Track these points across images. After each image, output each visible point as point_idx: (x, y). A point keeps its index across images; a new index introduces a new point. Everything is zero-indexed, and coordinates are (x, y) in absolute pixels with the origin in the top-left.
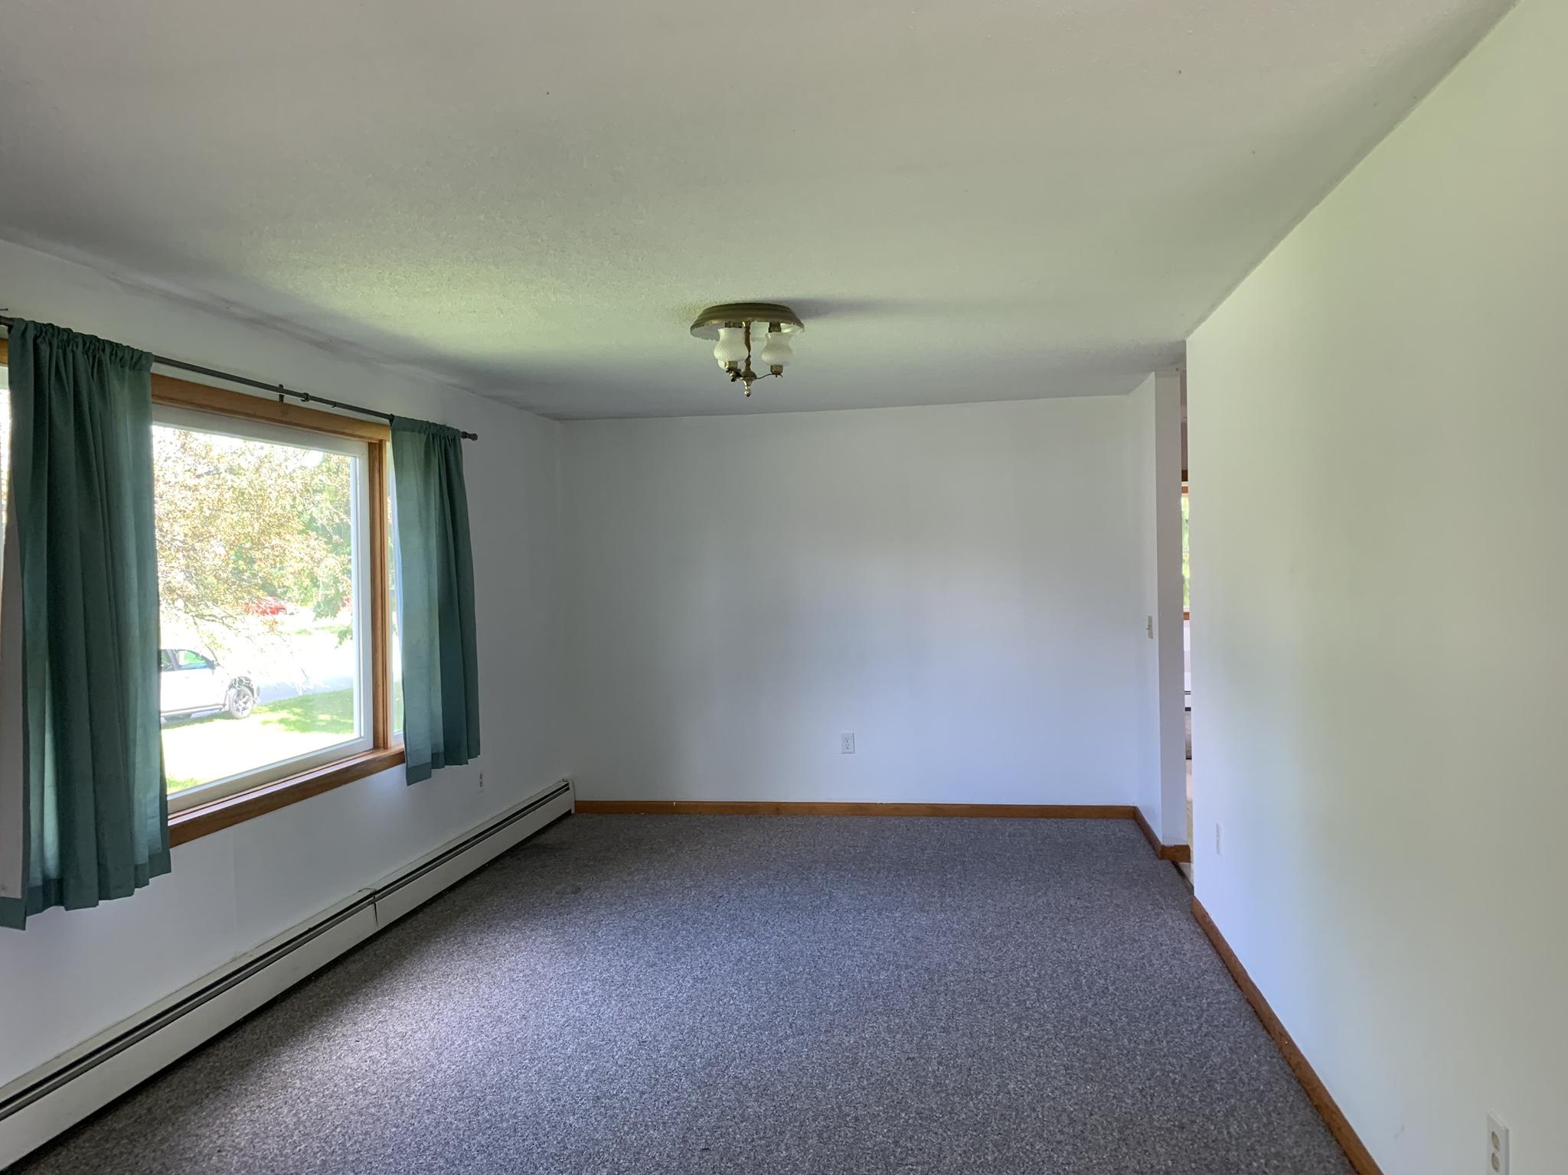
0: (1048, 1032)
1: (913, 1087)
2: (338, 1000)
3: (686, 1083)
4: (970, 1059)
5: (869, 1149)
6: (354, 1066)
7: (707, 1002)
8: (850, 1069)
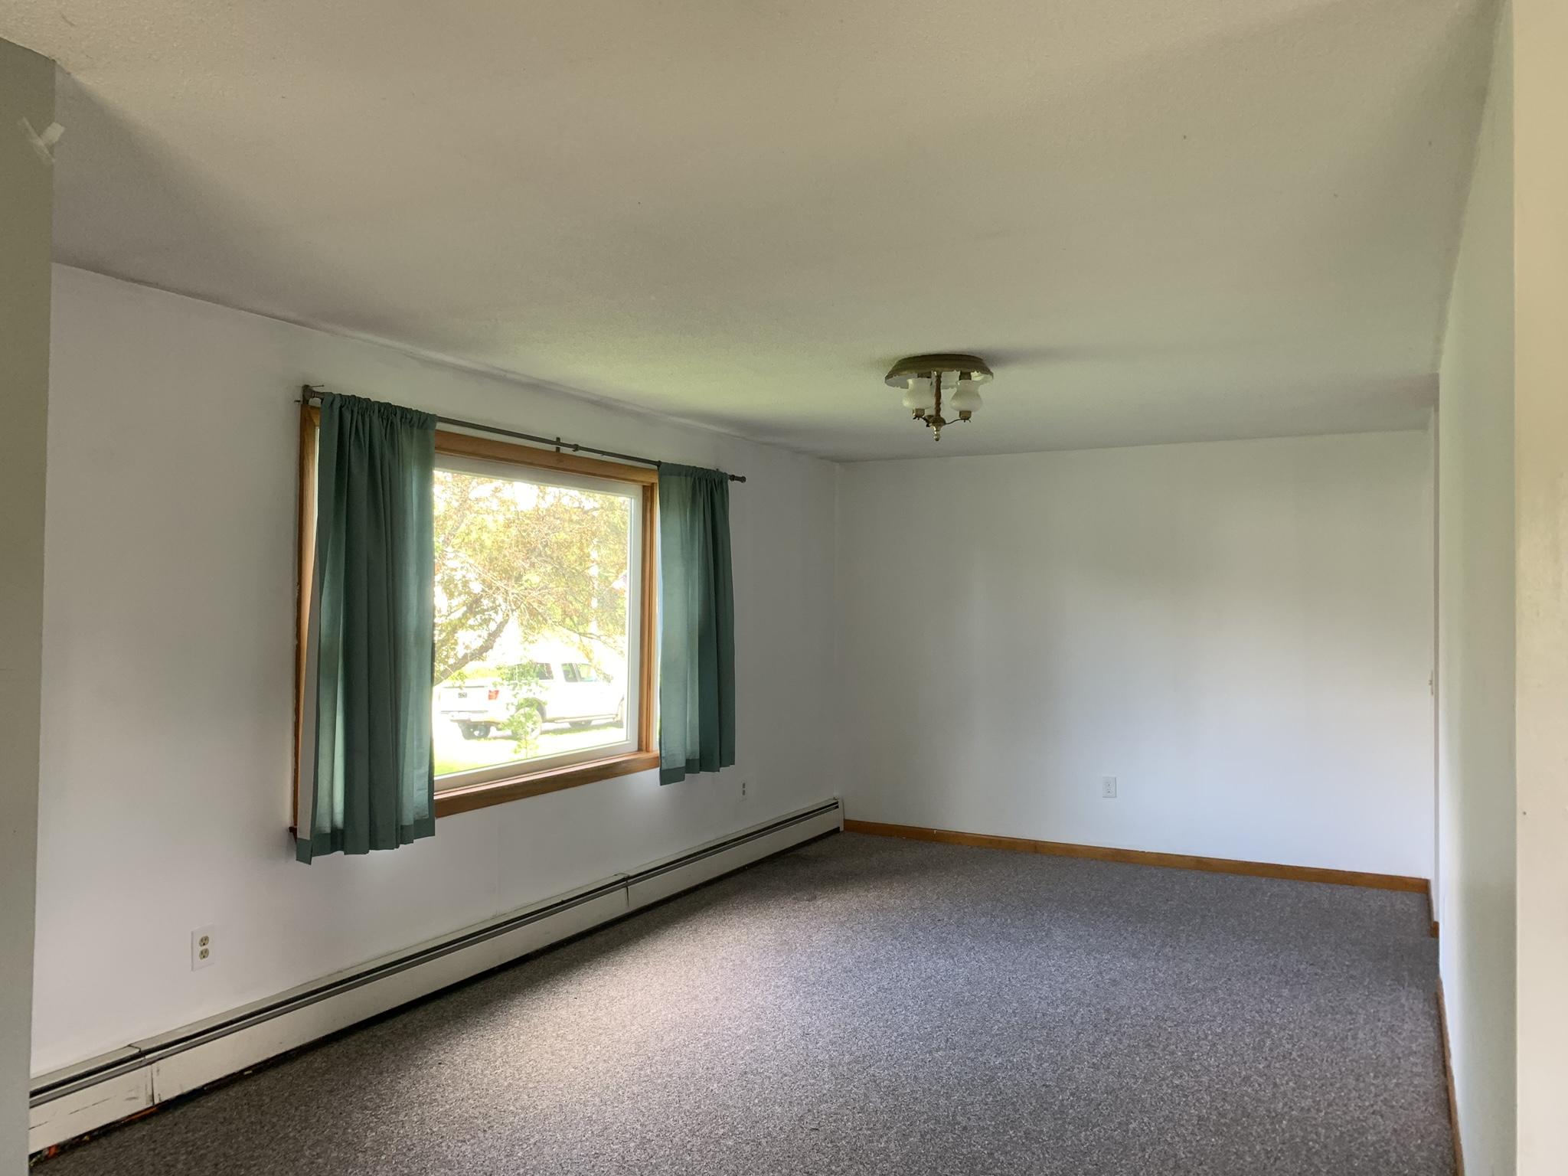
0: (1200, 1083)
1: (1034, 1111)
2: (576, 964)
3: (826, 1074)
4: (1105, 1095)
5: (962, 1154)
6: (565, 1017)
7: (880, 1009)
8: (982, 1085)
